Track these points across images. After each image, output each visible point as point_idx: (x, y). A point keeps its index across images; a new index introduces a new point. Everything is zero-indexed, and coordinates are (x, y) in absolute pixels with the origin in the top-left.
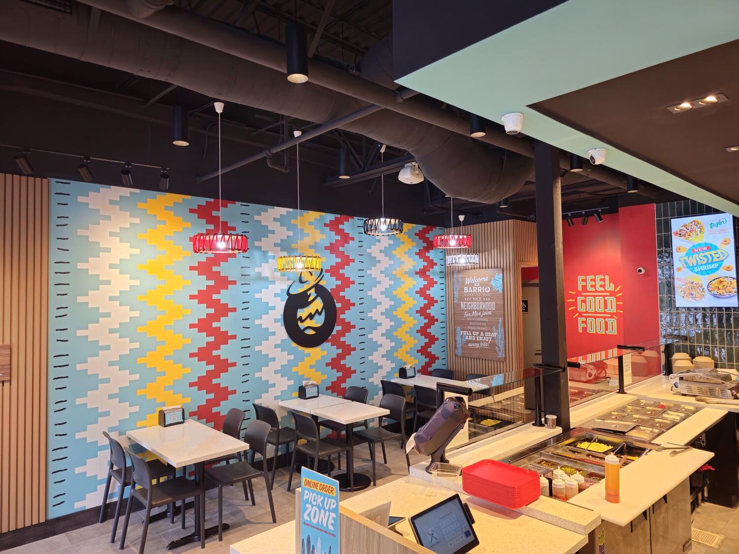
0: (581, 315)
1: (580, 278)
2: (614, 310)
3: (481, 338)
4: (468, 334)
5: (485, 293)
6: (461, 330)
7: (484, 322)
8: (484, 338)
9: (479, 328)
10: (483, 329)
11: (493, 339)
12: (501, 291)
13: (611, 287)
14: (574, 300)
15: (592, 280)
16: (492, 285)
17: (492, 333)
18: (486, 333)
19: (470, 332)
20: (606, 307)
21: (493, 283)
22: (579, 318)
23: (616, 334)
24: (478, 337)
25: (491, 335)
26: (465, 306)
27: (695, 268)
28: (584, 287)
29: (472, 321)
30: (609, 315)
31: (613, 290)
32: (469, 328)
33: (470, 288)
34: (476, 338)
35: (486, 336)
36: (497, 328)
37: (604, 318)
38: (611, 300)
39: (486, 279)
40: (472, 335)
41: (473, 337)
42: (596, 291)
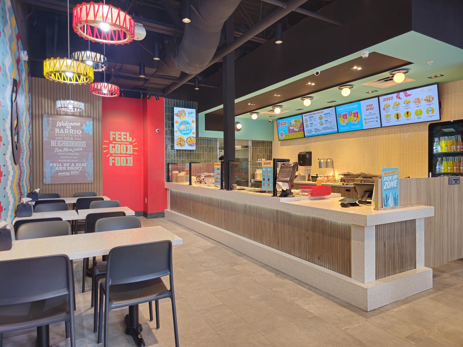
0: (111, 155)
1: (112, 133)
2: (131, 152)
3: (72, 168)
4: (57, 166)
5: (77, 134)
6: (50, 163)
7: (76, 156)
8: (75, 167)
9: (68, 161)
10: (73, 161)
11: (83, 168)
12: (91, 133)
13: (130, 140)
14: (107, 146)
15: (119, 135)
16: (83, 129)
17: (83, 164)
18: (76, 164)
19: (60, 164)
20: (127, 151)
21: (84, 127)
22: (110, 157)
23: (132, 165)
24: (68, 167)
25: (81, 165)
26: (55, 143)
27: (182, 132)
28: (114, 139)
29: (63, 156)
30: (128, 155)
31: (131, 141)
32: (59, 160)
33: (62, 130)
34: (67, 168)
35: (76, 167)
36: (87, 160)
37: (126, 157)
38: (130, 147)
39: (79, 124)
40: (63, 166)
41: (64, 167)
42: (121, 141)
